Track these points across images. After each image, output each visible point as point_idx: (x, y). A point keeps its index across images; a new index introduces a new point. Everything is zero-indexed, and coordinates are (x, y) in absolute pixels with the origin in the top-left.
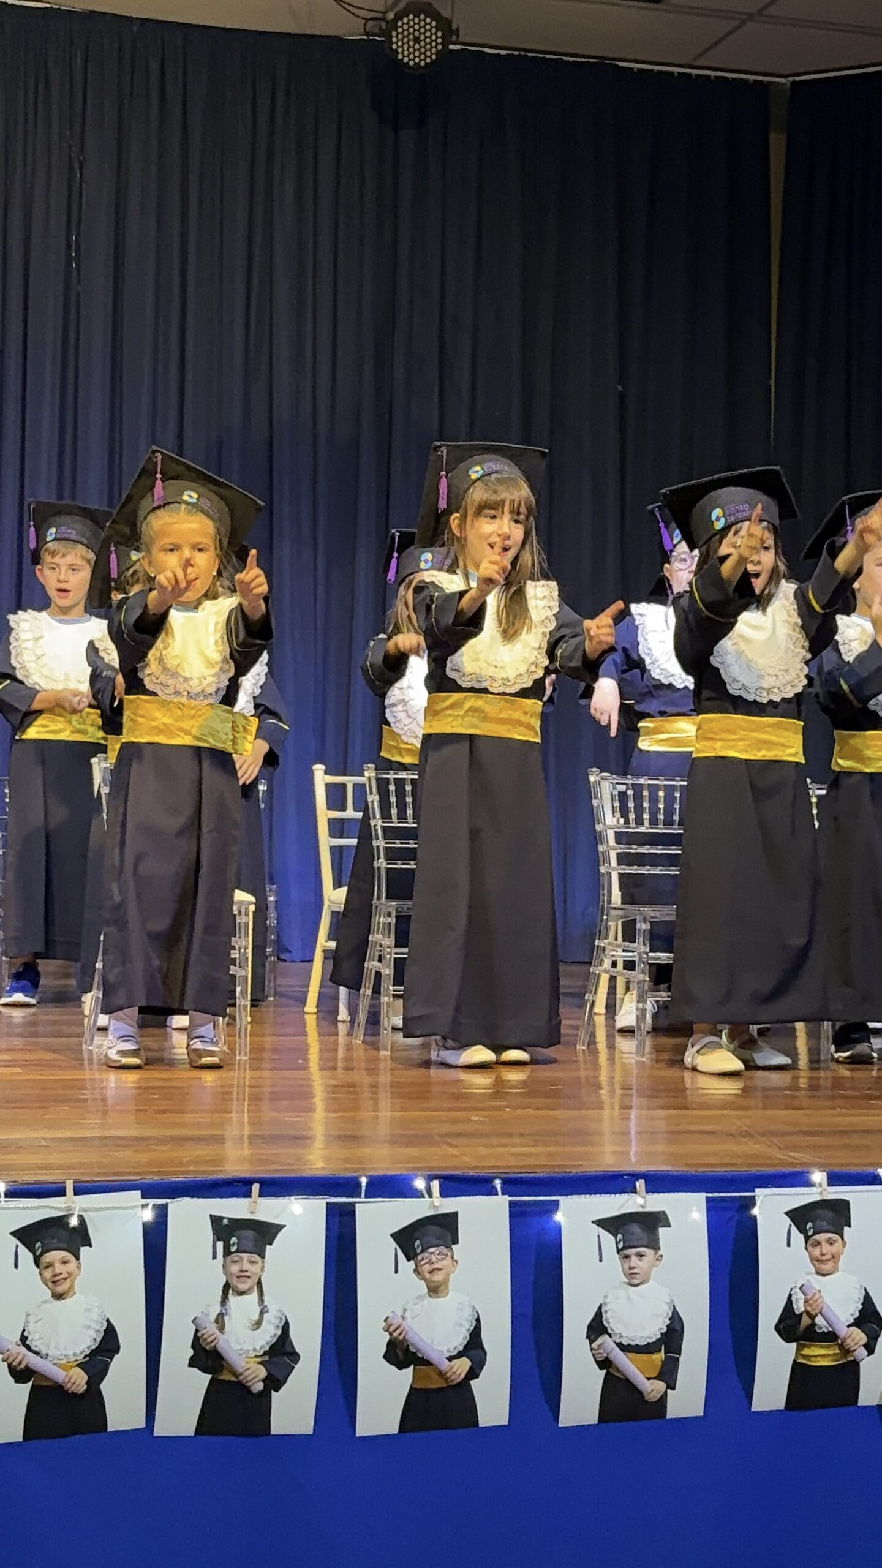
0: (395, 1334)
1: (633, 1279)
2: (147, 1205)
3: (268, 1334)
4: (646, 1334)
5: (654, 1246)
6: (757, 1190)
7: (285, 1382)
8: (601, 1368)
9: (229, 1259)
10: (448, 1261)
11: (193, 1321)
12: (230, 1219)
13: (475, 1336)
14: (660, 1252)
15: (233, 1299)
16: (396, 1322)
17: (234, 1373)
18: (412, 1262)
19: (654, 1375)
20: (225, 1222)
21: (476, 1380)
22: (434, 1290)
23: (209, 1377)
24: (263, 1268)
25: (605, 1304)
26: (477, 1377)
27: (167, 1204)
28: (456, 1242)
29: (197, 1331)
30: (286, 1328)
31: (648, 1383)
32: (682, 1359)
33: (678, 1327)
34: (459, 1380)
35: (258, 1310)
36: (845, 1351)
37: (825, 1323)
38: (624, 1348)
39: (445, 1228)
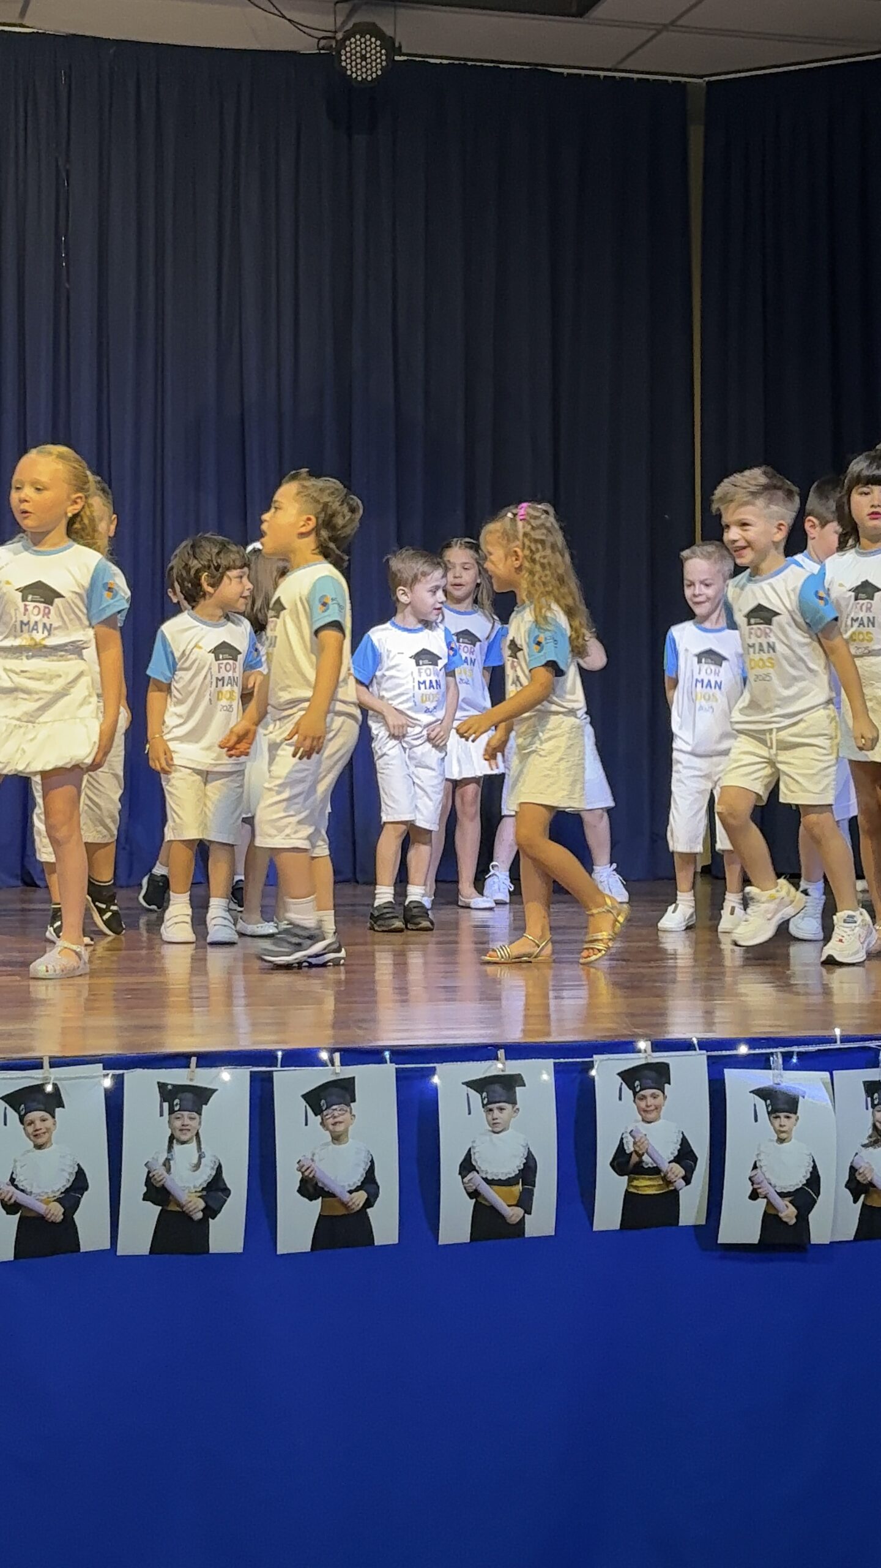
0: (306, 1173)
1: (496, 1128)
2: (108, 1075)
3: (205, 1174)
4: (505, 1171)
5: (513, 1102)
6: (594, 1056)
7: (219, 1211)
8: (471, 1198)
9: (173, 1116)
10: (348, 1115)
11: (146, 1165)
12: (174, 1086)
13: (370, 1172)
14: (517, 1106)
15: (177, 1147)
16: (307, 1164)
17: (179, 1204)
18: (319, 1117)
19: (515, 1203)
20: (170, 1087)
21: (371, 1209)
22: (337, 1138)
23: (160, 1208)
24: (200, 1123)
25: (474, 1147)
26: (372, 1206)
27: (123, 1074)
28: (354, 1101)
29: (149, 1172)
30: (219, 1169)
31: (509, 1209)
32: (536, 1190)
33: (531, 1164)
34: (358, 1209)
35: (197, 1156)
36: (669, 1183)
37: (650, 1160)
38: (490, 1182)
39: (344, 1090)
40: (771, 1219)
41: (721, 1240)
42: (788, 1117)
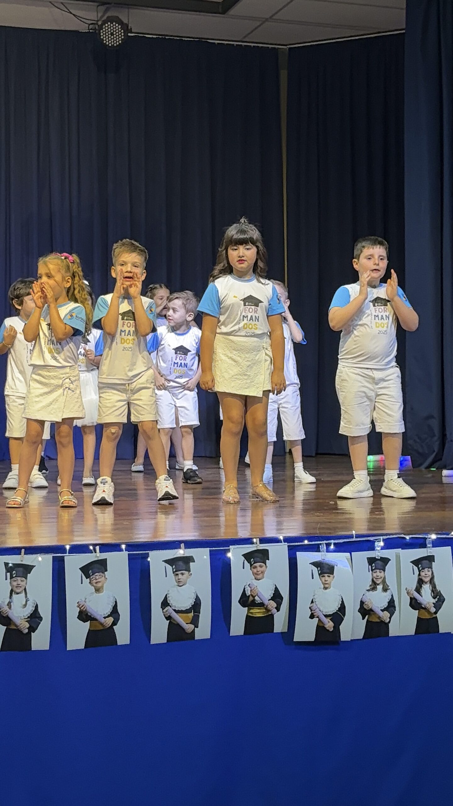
0: (82, 608)
1: (180, 584)
3: (29, 610)
4: (185, 606)
5: (189, 571)
6: (230, 546)
7: (37, 629)
8: (167, 620)
9: (12, 580)
10: (103, 578)
12: (12, 564)
13: (115, 607)
14: (191, 573)
15: (14, 596)
16: (82, 604)
17: (16, 626)
18: (88, 580)
19: (189, 622)
20: (10, 565)
22: (98, 590)
23: (6, 627)
24: (26, 583)
25: (168, 594)
26: (116, 625)
28: (106, 570)
30: (37, 607)
31: (187, 625)
32: (200, 615)
33: (198, 602)
34: (109, 626)
35: (25, 600)
36: (268, 610)
37: (259, 599)
38: (177, 612)
39: (102, 565)
40: (320, 628)
41: (296, 639)
42: (329, 576)
